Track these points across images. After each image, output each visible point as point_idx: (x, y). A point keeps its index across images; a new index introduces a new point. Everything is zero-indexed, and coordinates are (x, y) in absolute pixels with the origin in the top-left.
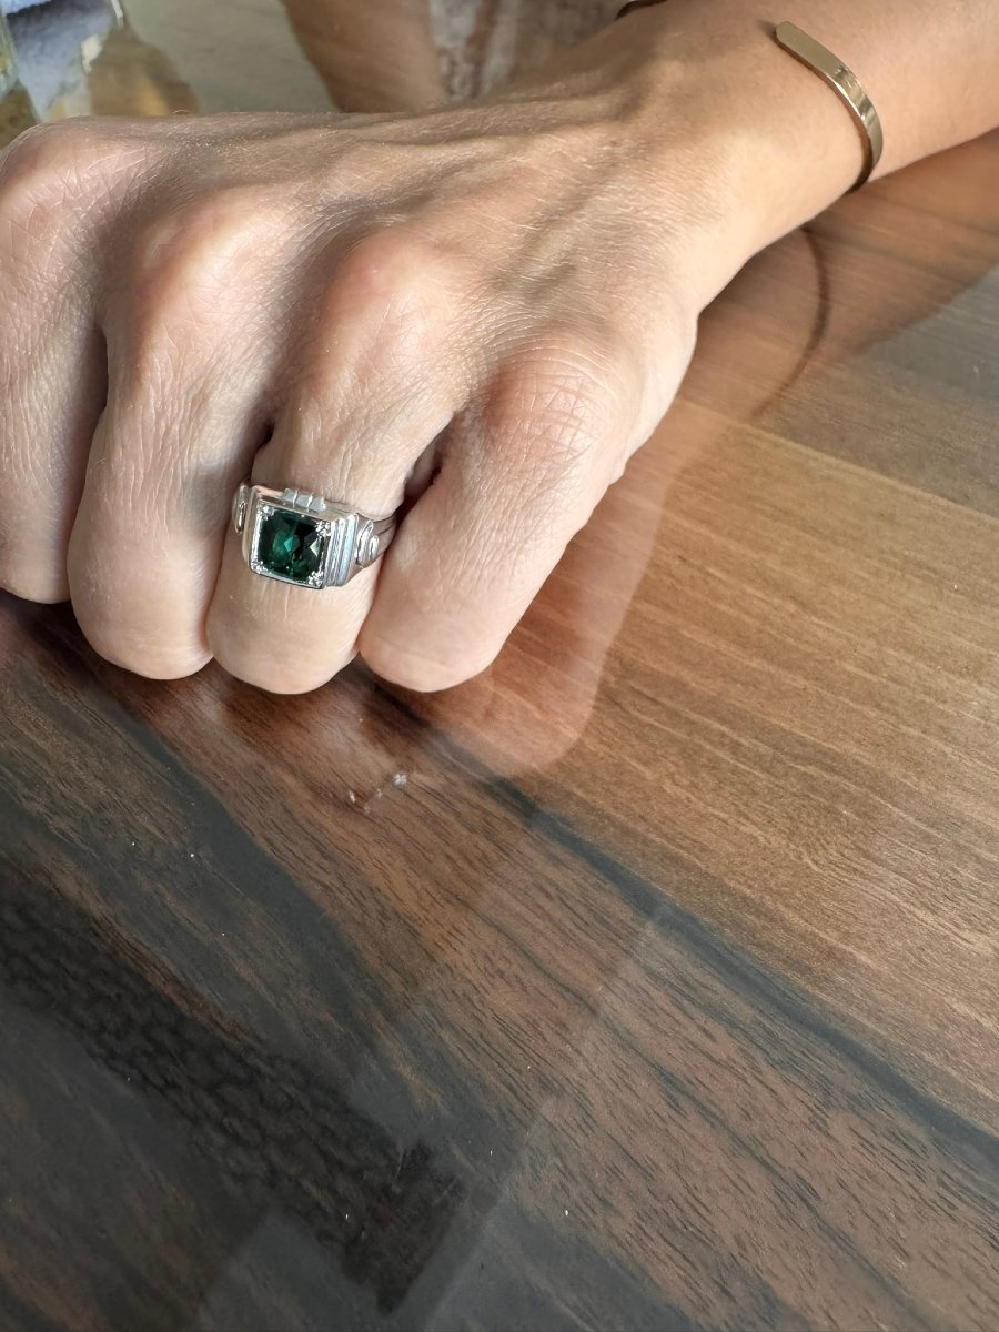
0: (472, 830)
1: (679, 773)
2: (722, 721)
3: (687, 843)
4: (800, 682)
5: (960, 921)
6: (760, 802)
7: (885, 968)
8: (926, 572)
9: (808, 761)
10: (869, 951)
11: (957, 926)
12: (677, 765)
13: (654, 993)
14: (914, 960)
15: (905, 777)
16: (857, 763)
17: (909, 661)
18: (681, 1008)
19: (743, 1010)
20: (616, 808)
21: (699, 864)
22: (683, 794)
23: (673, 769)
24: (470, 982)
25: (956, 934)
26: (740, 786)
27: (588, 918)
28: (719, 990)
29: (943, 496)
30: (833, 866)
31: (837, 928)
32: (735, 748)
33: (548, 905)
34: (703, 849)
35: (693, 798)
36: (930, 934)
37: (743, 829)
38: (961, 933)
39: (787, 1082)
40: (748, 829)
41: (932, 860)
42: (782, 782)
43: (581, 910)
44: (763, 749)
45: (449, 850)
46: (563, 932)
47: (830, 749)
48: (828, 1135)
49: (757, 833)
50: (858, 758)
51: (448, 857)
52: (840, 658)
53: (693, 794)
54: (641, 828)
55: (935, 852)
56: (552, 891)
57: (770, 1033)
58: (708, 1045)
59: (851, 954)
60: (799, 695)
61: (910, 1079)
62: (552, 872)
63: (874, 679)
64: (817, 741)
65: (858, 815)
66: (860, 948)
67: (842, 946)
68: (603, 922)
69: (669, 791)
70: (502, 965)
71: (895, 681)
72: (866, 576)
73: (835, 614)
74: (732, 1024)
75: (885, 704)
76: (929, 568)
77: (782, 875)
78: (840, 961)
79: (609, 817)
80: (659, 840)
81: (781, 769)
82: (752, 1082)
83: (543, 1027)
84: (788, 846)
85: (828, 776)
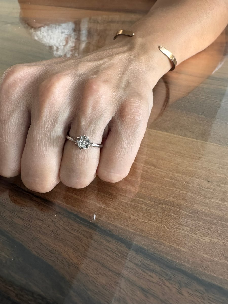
0: (87, 238)
1: (134, 213)
2: (142, 198)
3: (138, 230)
4: (158, 185)
5: (201, 235)
6: (153, 216)
7: (187, 251)
8: (180, 154)
9: (162, 204)
10: (184, 247)
11: (201, 236)
12: (133, 211)
13: (137, 269)
14: (193, 247)
15: (184, 203)
16: (173, 202)
17: (180, 175)
18: (144, 272)
19: (158, 268)
20: (121, 225)
21: (142, 234)
22: (135, 217)
23: (132, 212)
24: (93, 277)
25: (201, 238)
26: (148, 213)
27: (119, 254)
28: (153, 265)
29: (181, 135)
30: (172, 228)
31: (176, 243)
32: (146, 204)
33: (108, 253)
34: (143, 230)
35: (138, 218)
36: (196, 240)
37: (151, 224)
38: (202, 238)
39: (171, 284)
40: (152, 223)
41: (193, 222)
42: (157, 210)
43: (116, 252)
44: (152, 203)
45: (83, 245)
46: (114, 259)
47: (167, 200)
48: (182, 295)
49: (154, 224)
50: (173, 201)
51: (83, 246)
52: (165, 178)
54: (127, 228)
55: (194, 220)
56: (109, 249)
57: (165, 273)
58: (152, 279)
59: (180, 248)
60: (158, 188)
61: (198, 276)
62: (108, 244)
63: (173, 181)
64: (163, 198)
65: (176, 215)
66: (181, 247)
67: (177, 247)
68: (123, 254)
69: (132, 218)
70: (100, 271)
71: (178, 181)
72: (167, 157)
73: (162, 167)
74: (156, 272)
75: (177, 187)
76: (181, 153)
77: (161, 233)
78: (178, 251)
79: (120, 227)
80: (132, 231)
81: (156, 207)
82: (163, 286)
83: (113, 285)
84: (161, 225)
85: (167, 207)
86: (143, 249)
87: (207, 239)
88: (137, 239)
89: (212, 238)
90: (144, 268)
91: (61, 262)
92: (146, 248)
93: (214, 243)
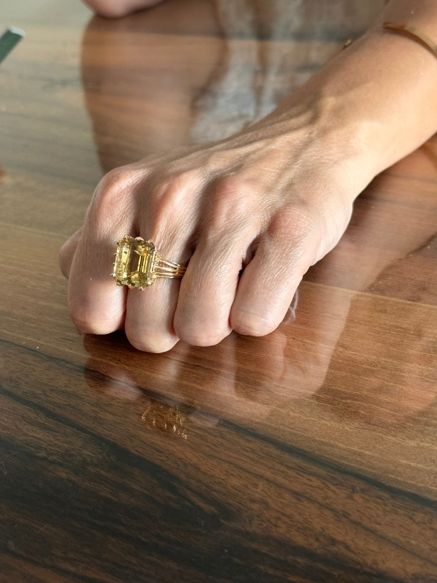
0: (215, 437)
1: (296, 409)
3: (300, 429)
4: (344, 374)
5: (404, 437)
6: (328, 413)
7: (376, 455)
9: (347, 399)
10: (370, 451)
11: (404, 439)
12: (294, 406)
14: (387, 451)
15: (386, 398)
17: (390, 361)
18: (300, 475)
19: (323, 472)
21: (305, 435)
22: (297, 415)
23: (293, 408)
24: (221, 478)
25: (403, 442)
26: (319, 410)
27: (263, 455)
28: (315, 469)
29: (409, 300)
30: (356, 429)
31: (358, 446)
32: (318, 398)
33: (248, 454)
34: (306, 430)
35: (302, 416)
36: (394, 443)
37: (321, 422)
39: (339, 488)
40: (325, 422)
41: (395, 422)
42: (336, 406)
43: (261, 454)
44: (329, 396)
45: (208, 444)
46: (254, 460)
47: (356, 394)
48: (353, 500)
49: (327, 423)
50: (367, 395)
51: (208, 446)
52: (361, 364)
53: (301, 414)
54: (282, 427)
55: (397, 419)
56: (248, 450)
57: (333, 477)
58: (310, 483)
59: (363, 452)
60: (344, 378)
62: (248, 445)
63: (375, 369)
64: (351, 392)
65: (366, 412)
66: (366, 450)
67: (360, 450)
68: (269, 455)
69: (292, 415)
70: (233, 472)
71: (384, 368)
72: (373, 334)
73: (359, 349)
74: (318, 476)
75: (379, 376)
76: (400, 328)
77: (337, 434)
78: (359, 455)
79: (269, 426)
80: (288, 430)
81: (336, 402)
82: (326, 490)
83: (249, 486)
84: (339, 425)
85: (354, 402)
86: (303, 450)
87: (412, 443)
88: (296, 439)
89: (422, 441)
90: (300, 471)
91: (174, 462)
92: (308, 450)
93: (422, 448)
